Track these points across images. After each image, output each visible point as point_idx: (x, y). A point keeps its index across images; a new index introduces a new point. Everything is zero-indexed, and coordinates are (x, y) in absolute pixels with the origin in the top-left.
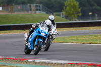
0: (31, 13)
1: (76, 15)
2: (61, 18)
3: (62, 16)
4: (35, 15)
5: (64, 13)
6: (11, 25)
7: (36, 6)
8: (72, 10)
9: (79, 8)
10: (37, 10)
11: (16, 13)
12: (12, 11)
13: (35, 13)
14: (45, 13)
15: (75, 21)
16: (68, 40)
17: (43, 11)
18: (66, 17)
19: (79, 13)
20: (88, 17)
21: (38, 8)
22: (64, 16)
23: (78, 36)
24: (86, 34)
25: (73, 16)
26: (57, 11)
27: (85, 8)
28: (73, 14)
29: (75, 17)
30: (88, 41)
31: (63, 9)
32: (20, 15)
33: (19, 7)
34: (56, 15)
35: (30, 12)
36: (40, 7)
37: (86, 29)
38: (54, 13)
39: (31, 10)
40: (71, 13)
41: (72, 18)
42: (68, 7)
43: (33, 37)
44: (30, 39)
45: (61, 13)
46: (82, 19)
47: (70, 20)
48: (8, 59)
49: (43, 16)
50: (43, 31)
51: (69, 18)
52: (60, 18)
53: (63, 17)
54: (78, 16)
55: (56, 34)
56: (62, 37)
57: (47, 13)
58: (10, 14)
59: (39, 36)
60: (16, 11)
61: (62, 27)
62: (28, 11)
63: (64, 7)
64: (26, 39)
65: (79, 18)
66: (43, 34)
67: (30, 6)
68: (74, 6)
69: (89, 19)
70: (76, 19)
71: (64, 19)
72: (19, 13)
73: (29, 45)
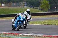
1: (47, 8)
2: (39, 10)
3: (39, 9)
4: (23, 8)
5: (40, 7)
6: (10, 14)
7: (24, 4)
8: (45, 5)
9: (49, 4)
10: (25, 5)
11: (12, 8)
12: (10, 6)
13: (24, 7)
14: (29, 7)
15: (47, 12)
16: (43, 23)
17: (28, 6)
18: (42, 10)
19: (49, 7)
20: (54, 9)
21: (25, 4)
22: (40, 9)
23: (48, 20)
24: (52, 19)
25: (45, 9)
26: (36, 6)
27: (52, 5)
28: (45, 8)
29: (46, 9)
30: (54, 23)
31: (39, 5)
32: (15, 9)
33: (14, 4)
34: (36, 8)
35: (21, 7)
36: (26, 4)
37: (52, 16)
38: (35, 8)
39: (21, 6)
40: (44, 7)
41: (45, 10)
42: (42, 4)
43: (16, 21)
44: (15, 22)
45: (39, 7)
46: (50, 11)
47: (44, 11)
48: (8, 33)
50: (22, 17)
51: (43, 10)
54: (48, 9)
55: (30, 19)
56: (39, 21)
57: (30, 7)
58: (9, 8)
59: (20, 20)
60: (13, 6)
61: (39, 16)
62: (19, 6)
63: (40, 4)
64: (13, 22)
65: (49, 10)
66: (22, 19)
67: (21, 3)
68: (46, 4)
69: (54, 11)
70: (47, 11)
71: (40, 11)
72: (14, 7)
73: (14, 25)
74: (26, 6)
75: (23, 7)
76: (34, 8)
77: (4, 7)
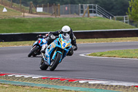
0: (83, 16)
4: (88, 18)
5: (128, 16)
7: (90, 7)
10: (91, 12)
12: (56, 13)
13: (88, 16)
14: (102, 16)
16: (134, 55)
17: (99, 13)
18: (131, 22)
21: (93, 9)
22: (128, 21)
31: (127, 11)
32: (68, 19)
33: (66, 8)
34: (117, 19)
36: (95, 8)
38: (115, 17)
39: (82, 12)
42: (133, 9)
45: (124, 17)
48: (51, 79)
49: (100, 20)
51: (135, 23)
52: (123, 23)
53: (126, 22)
56: (126, 49)
57: (104, 16)
58: (54, 17)
63: (129, 9)
71: (128, 24)
74: (95, 12)
75: (86, 15)
76: (112, 17)
77: (42, 16)
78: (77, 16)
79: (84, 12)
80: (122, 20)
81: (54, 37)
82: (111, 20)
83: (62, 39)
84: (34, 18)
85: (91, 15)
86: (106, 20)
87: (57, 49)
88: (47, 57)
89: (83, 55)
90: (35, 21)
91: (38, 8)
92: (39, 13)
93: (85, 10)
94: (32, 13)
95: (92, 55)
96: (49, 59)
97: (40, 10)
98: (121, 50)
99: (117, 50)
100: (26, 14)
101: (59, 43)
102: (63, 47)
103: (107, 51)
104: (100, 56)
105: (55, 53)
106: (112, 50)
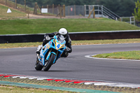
3: (131, 22)
4: (94, 19)
5: (134, 17)
7: (96, 8)
11: (67, 17)
12: (61, 14)
13: (94, 17)
14: (107, 17)
17: (105, 14)
18: (138, 23)
21: (98, 10)
22: (134, 22)
33: (72, 9)
34: (123, 20)
36: (100, 9)
38: (121, 18)
39: (88, 13)
45: (130, 18)
49: (105, 21)
52: (129, 24)
62: (84, 15)
63: (135, 10)
67: (87, 8)
71: (134, 25)
72: (72, 17)
74: (100, 13)
75: (92, 16)
76: (118, 18)
77: (47, 17)
78: (83, 17)
79: (90, 13)
80: (128, 21)
81: (49, 38)
82: (116, 21)
83: (56, 40)
84: (39, 19)
85: (96, 15)
86: (112, 21)
87: (52, 50)
88: (41, 58)
89: (88, 56)
90: (40, 22)
91: (42, 9)
92: (44, 14)
93: (90, 11)
94: (36, 14)
95: (97, 56)
96: (43, 59)
97: (45, 11)
98: (128, 52)
99: (123, 51)
100: (30, 15)
101: (53, 45)
102: (57, 48)
103: (113, 52)
104: (106, 57)
105: (50, 53)
106: (118, 52)
